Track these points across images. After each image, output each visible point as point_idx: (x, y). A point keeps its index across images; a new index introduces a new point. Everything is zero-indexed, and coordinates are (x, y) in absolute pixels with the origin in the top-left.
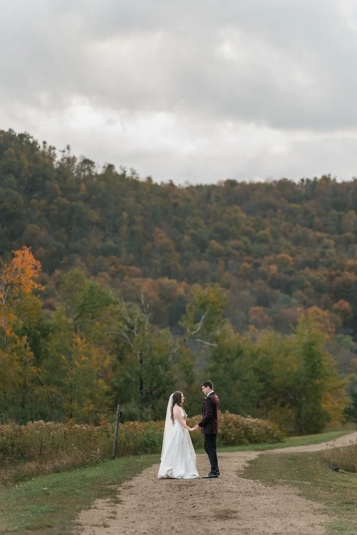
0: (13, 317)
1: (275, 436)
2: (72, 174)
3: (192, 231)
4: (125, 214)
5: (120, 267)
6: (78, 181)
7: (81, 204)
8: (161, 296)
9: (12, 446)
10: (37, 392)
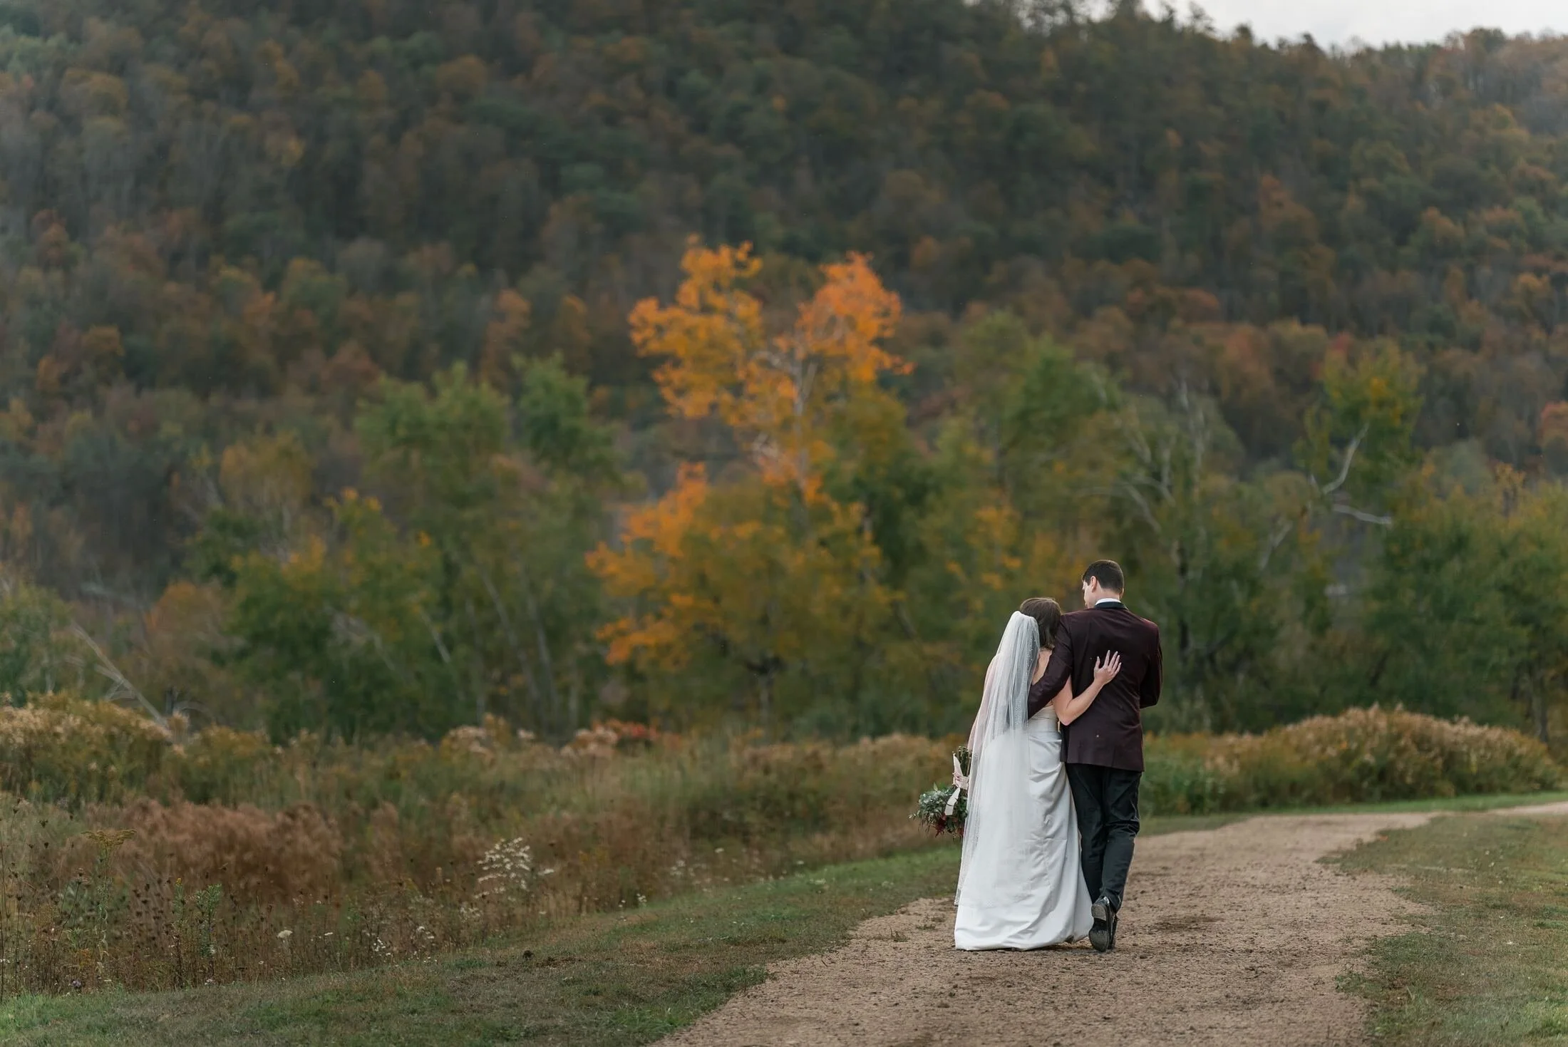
0: (826, 451)
1: (1538, 773)
2: (1018, 22)
3: (1369, 183)
4: (1173, 137)
5: (1161, 291)
6: (1035, 41)
7: (1042, 109)
8: (1279, 374)
9: (792, 796)
10: (893, 658)
